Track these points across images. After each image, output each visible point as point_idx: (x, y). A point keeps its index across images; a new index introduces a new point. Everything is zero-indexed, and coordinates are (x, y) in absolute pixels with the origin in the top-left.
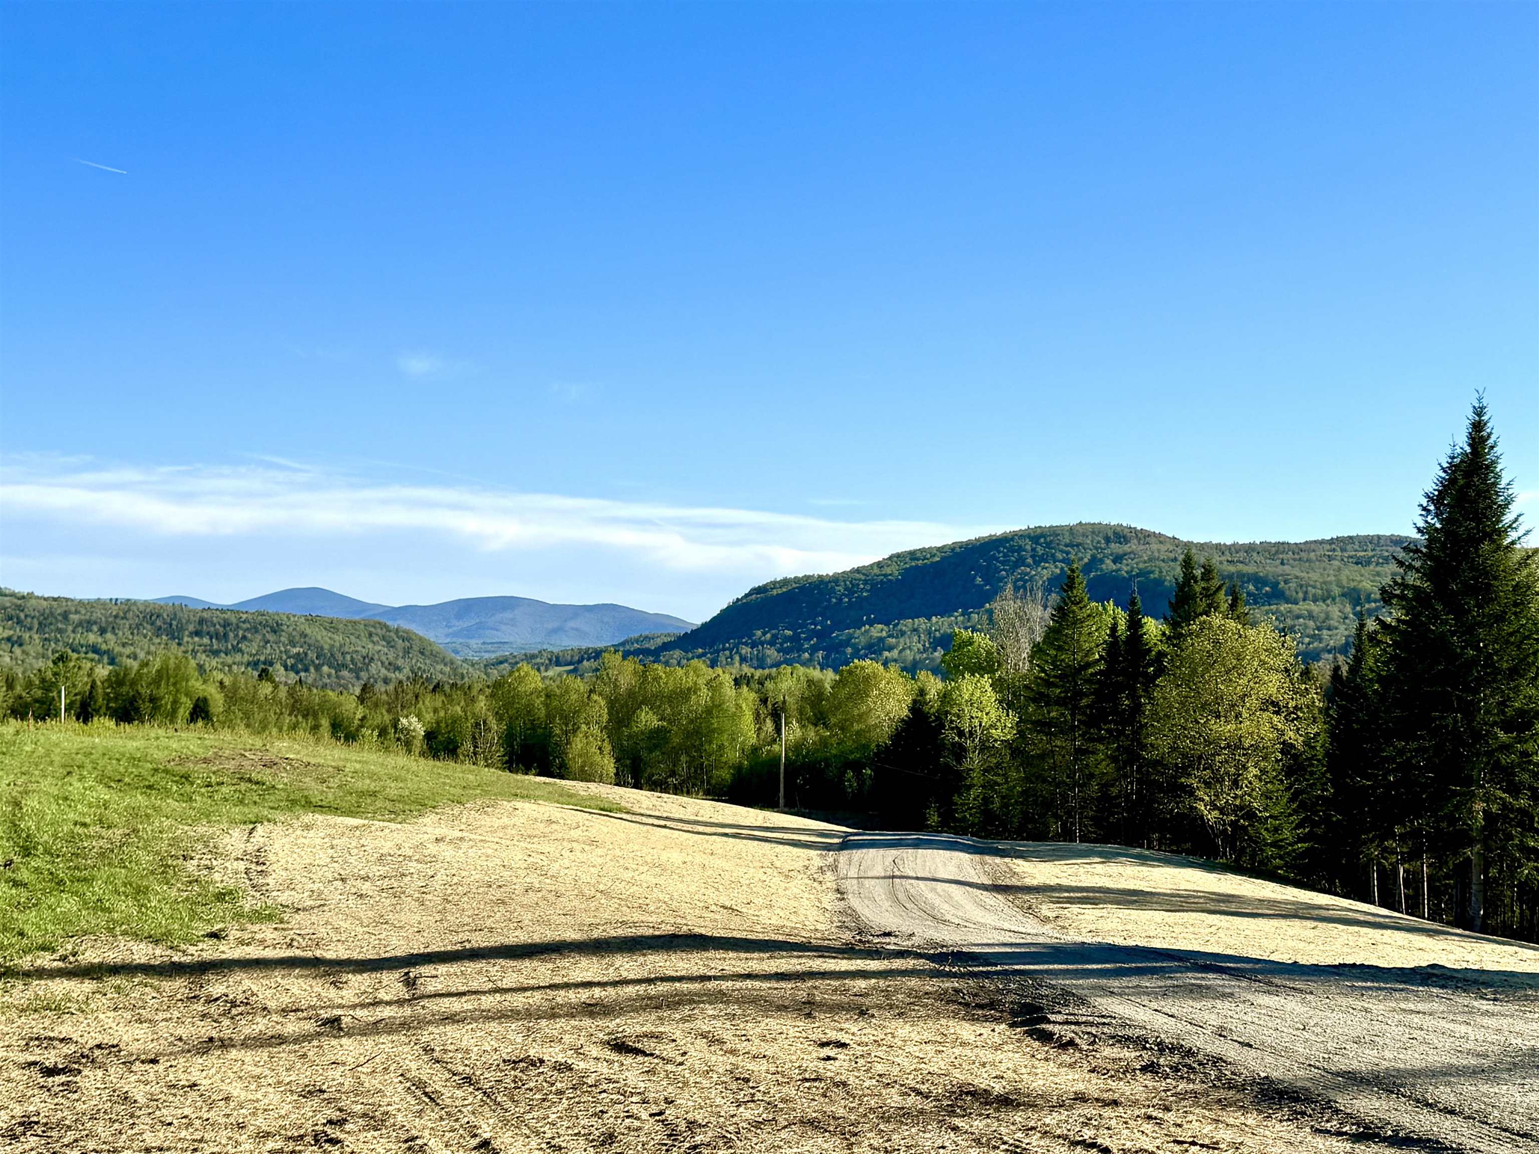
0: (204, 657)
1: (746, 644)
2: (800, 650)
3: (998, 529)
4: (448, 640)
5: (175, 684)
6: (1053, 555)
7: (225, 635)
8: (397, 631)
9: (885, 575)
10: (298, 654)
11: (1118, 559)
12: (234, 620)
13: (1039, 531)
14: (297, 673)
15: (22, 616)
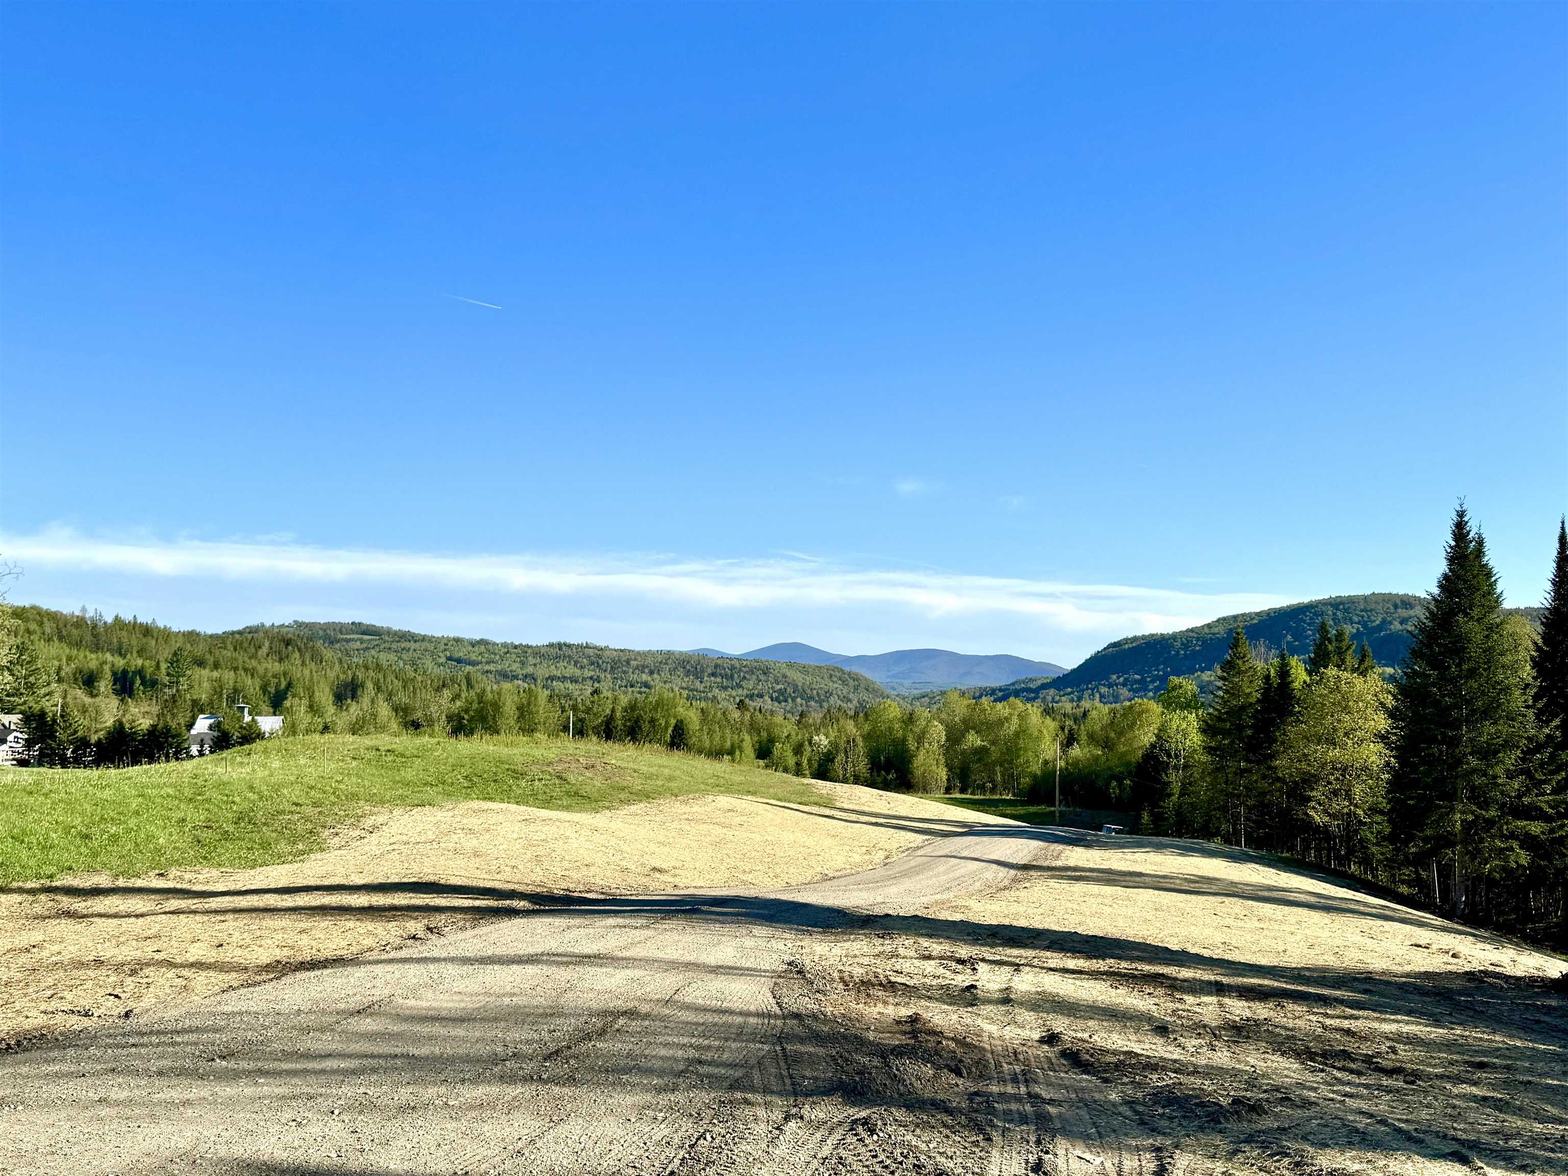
0: (717, 691)
1: (1104, 685)
2: (1146, 690)
3: (1305, 598)
4: (888, 680)
5: (667, 710)
6: (1351, 619)
7: (732, 677)
8: (849, 674)
9: (1213, 634)
10: (781, 689)
11: (1403, 621)
12: (738, 666)
13: (1339, 600)
14: (780, 703)
15: (600, 662)
